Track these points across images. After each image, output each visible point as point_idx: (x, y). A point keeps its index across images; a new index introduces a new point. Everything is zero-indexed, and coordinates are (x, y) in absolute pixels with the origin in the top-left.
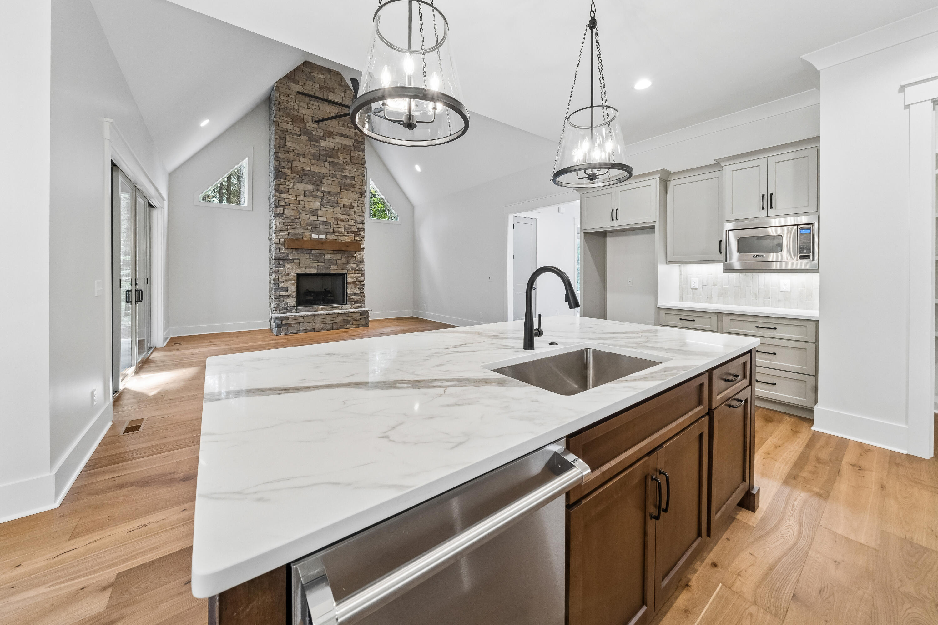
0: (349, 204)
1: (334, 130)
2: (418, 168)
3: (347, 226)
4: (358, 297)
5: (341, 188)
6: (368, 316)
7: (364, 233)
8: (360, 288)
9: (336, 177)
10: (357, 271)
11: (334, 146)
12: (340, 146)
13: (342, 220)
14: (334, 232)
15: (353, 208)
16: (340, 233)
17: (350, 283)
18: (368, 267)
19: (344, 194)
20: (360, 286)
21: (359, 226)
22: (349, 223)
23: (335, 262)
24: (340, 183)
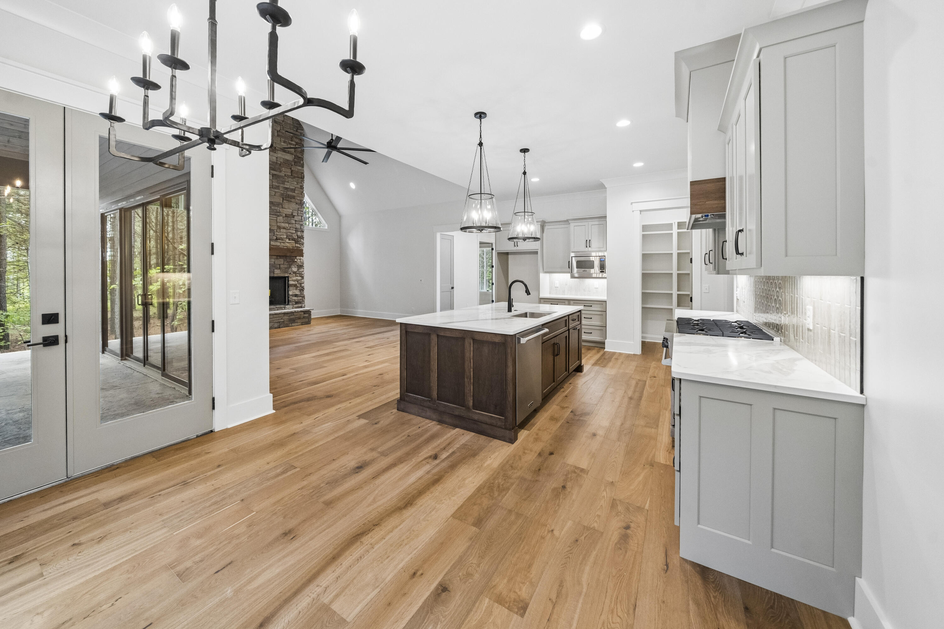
0: (290, 213)
1: (277, 146)
2: (353, 185)
3: (289, 234)
4: (299, 298)
5: (283, 199)
6: (310, 315)
7: (303, 240)
8: (300, 290)
9: (279, 189)
10: (298, 275)
11: (277, 160)
12: (282, 161)
13: (284, 228)
14: (277, 239)
15: (293, 218)
16: (283, 240)
17: (292, 285)
18: (307, 271)
19: (286, 204)
20: (301, 288)
21: (299, 234)
22: (291, 231)
23: (278, 266)
24: (282, 194)
